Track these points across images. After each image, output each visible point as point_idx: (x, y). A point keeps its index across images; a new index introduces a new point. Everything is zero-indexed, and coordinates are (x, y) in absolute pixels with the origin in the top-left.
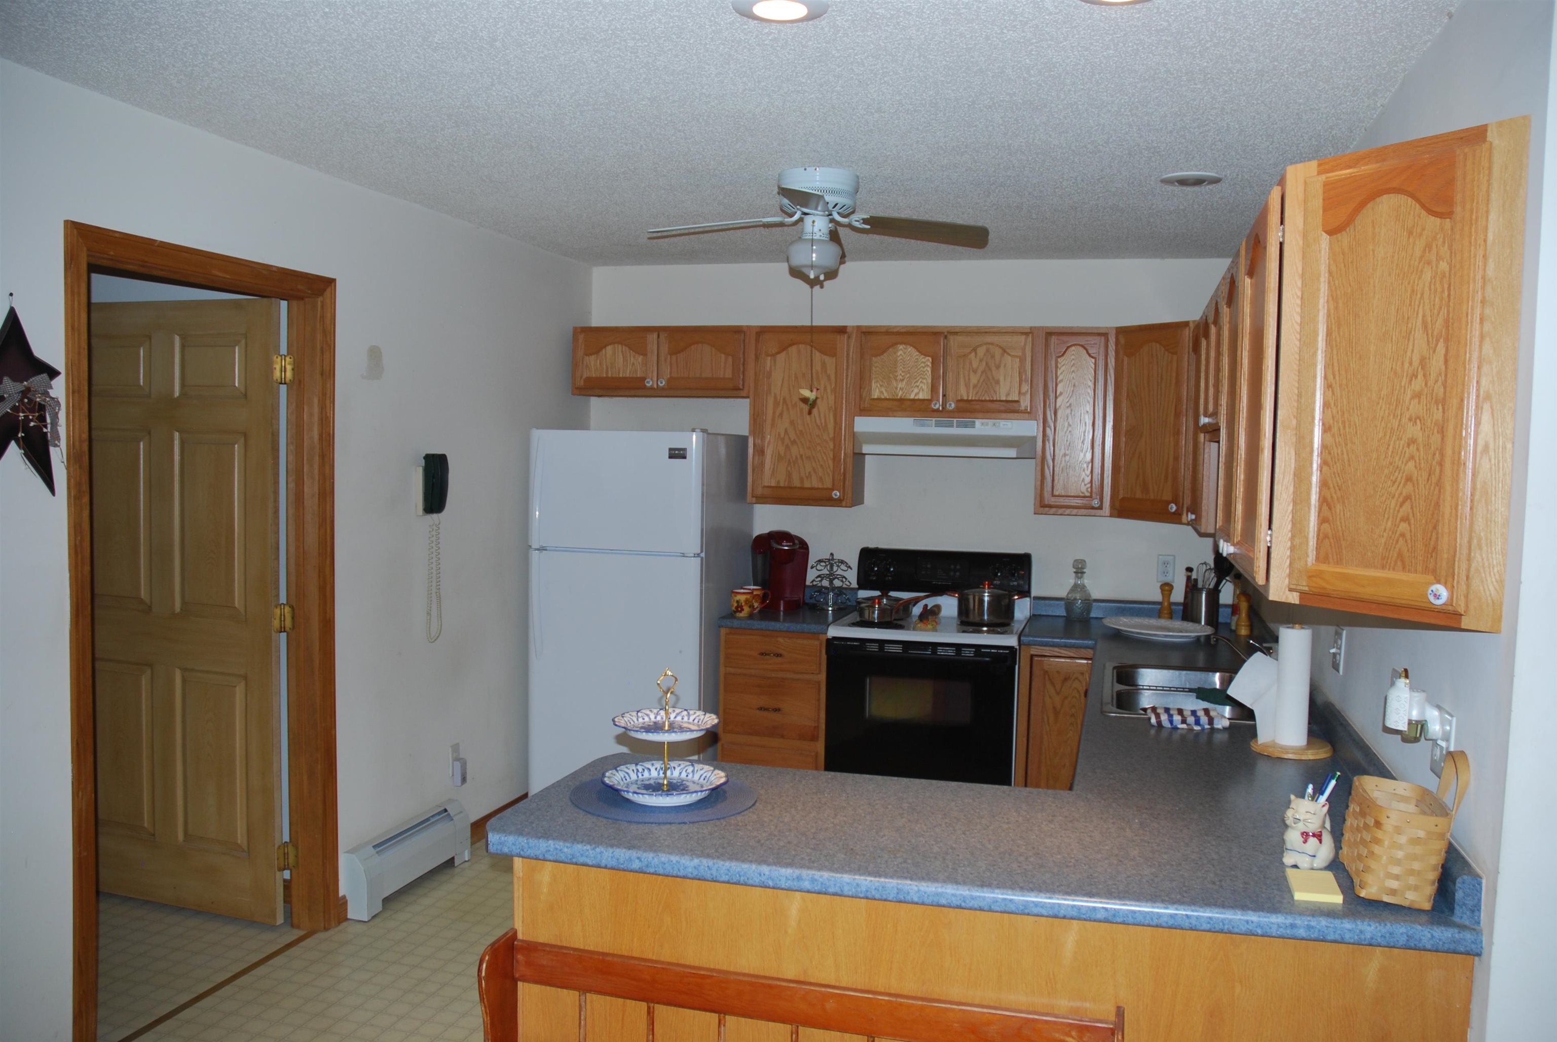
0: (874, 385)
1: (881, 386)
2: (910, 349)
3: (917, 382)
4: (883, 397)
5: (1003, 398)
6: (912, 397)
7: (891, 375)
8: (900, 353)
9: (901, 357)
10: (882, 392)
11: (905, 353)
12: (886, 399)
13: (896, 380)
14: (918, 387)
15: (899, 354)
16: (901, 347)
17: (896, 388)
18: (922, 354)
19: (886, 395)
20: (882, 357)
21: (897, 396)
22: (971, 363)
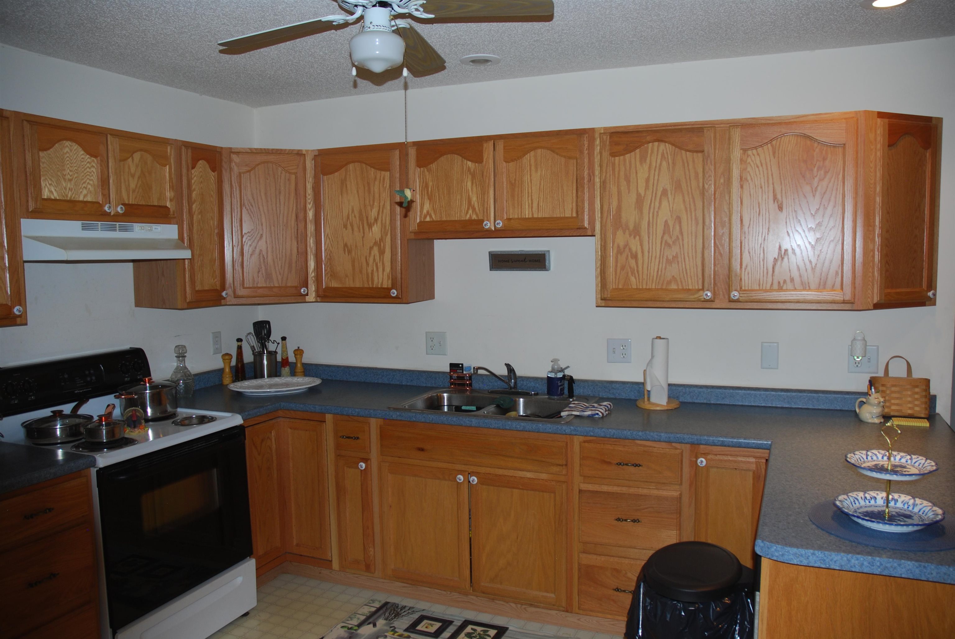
0: (43, 184)
1: (50, 185)
2: (75, 146)
3: (84, 183)
4: (53, 198)
5: (156, 203)
6: (81, 198)
7: (59, 174)
8: (67, 149)
9: (68, 155)
10: (51, 192)
11: (71, 151)
12: (56, 200)
13: (65, 180)
14: (86, 188)
15: (65, 151)
16: (68, 143)
17: (65, 188)
18: (88, 154)
19: (55, 195)
20: (49, 152)
21: (67, 196)
22: (129, 168)
